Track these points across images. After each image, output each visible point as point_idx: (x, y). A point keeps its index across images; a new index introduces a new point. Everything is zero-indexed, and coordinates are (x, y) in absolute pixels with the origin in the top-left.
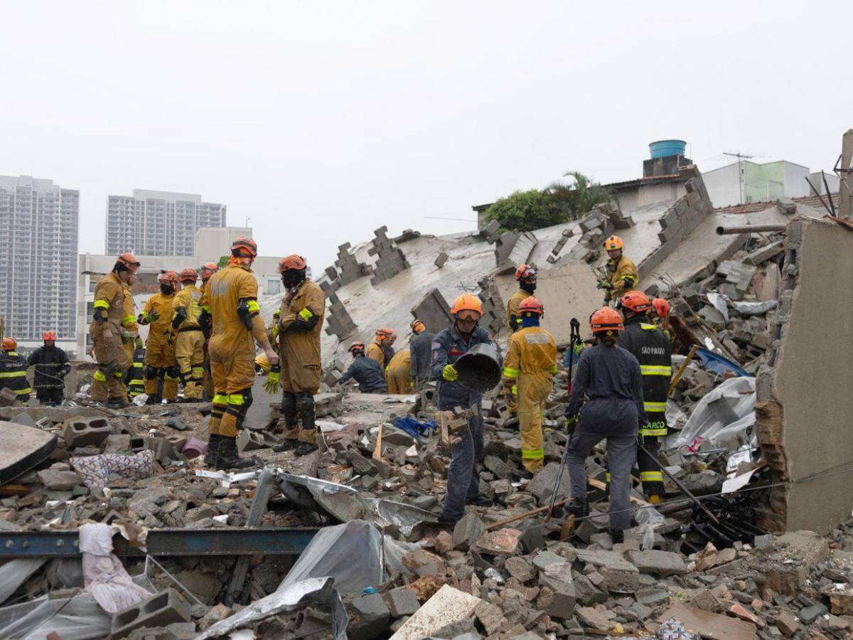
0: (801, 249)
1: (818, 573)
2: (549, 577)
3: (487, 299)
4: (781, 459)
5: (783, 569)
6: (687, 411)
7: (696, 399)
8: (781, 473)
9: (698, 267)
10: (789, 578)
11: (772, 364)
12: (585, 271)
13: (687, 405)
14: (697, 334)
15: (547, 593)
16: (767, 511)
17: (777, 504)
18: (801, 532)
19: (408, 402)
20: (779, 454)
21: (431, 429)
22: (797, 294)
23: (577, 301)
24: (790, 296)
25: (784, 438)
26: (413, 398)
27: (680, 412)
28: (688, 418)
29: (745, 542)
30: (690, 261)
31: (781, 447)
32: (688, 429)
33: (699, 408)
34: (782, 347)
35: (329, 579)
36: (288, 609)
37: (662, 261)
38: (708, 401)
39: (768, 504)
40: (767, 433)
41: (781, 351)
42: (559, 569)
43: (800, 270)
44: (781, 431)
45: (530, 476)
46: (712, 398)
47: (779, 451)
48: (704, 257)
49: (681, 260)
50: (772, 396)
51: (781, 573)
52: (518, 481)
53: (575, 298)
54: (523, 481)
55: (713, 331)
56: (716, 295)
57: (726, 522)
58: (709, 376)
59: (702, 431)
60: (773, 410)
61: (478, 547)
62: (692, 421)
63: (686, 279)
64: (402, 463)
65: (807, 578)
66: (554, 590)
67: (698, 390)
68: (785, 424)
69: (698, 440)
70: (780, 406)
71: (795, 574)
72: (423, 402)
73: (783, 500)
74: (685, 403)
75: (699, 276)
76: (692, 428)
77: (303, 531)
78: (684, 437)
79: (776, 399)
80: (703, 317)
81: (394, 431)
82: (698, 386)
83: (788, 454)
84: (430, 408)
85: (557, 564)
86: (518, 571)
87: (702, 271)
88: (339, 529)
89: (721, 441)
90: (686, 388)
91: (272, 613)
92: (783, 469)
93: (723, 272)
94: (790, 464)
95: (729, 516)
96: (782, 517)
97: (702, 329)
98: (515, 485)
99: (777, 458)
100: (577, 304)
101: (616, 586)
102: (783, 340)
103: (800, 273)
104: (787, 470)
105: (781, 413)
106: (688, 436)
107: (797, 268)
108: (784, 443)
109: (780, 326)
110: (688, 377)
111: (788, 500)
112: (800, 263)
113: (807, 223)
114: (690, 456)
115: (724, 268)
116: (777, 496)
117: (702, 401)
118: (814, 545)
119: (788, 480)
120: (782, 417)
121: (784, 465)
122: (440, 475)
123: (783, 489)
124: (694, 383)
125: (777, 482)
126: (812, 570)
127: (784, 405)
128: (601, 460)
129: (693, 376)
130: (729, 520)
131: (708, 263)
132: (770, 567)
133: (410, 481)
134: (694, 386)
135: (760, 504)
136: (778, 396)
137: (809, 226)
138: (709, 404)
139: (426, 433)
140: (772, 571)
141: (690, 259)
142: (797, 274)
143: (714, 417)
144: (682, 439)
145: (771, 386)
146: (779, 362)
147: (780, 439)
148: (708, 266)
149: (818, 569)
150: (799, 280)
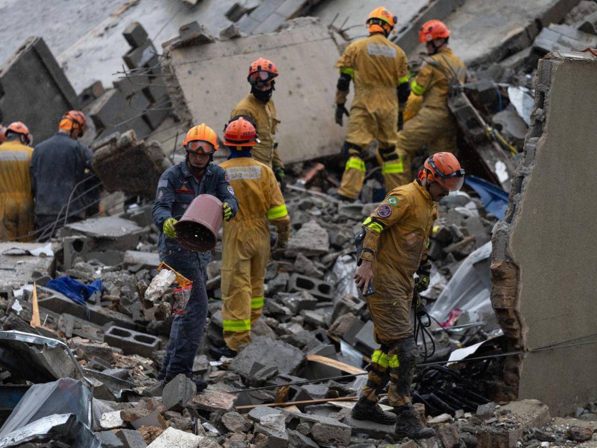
0: (549, 93)
1: (531, 435)
2: (264, 426)
3: (140, 65)
4: (515, 326)
5: (495, 431)
6: (447, 274)
7: (460, 257)
8: (515, 341)
9: (510, 30)
10: (500, 439)
11: (509, 221)
12: (318, 36)
13: (449, 266)
14: (486, 156)
15: (262, 438)
16: (499, 383)
17: (511, 375)
18: (526, 400)
19: (43, 255)
20: (513, 320)
21: (99, 293)
22: (543, 142)
23: (302, 90)
24: (534, 146)
25: (519, 302)
26: (48, 249)
27: (438, 274)
28: (446, 284)
29: (466, 411)
30: (499, 16)
31: (515, 312)
32: (445, 298)
33: (463, 269)
34: (521, 202)
35: (71, 416)
36: (41, 437)
37: (454, 11)
38: (475, 260)
39: (502, 377)
40: (500, 296)
41: (521, 205)
42: (274, 420)
43: (548, 115)
44: (516, 295)
45: (232, 354)
46: (481, 255)
47: (514, 317)
48: (524, 11)
49: (486, 11)
50: (507, 257)
51: (492, 434)
52: (218, 360)
53: (299, 86)
54: (223, 359)
55: (510, 151)
56: (523, 90)
57: (452, 392)
58: (485, 225)
59: (464, 301)
60: (509, 271)
61: (194, 403)
62: (452, 287)
63: (488, 51)
64: (69, 335)
65: (519, 440)
66: (269, 435)
67: (465, 245)
68: (521, 286)
69: (454, 312)
70: (517, 268)
71: (506, 435)
72: (67, 256)
73: (516, 371)
74: (446, 264)
75: (510, 47)
76: (450, 297)
77: (14, 388)
78: (439, 309)
79: (511, 259)
80: (499, 127)
81: (51, 294)
82: (466, 239)
83: (523, 319)
84: (81, 264)
85: (272, 415)
86: (234, 424)
87: (516, 37)
88: (51, 386)
89: (484, 314)
90: (450, 242)
91: (27, 440)
92: (517, 336)
93: (543, 47)
94: (526, 331)
95: (454, 385)
96: (514, 389)
97: (493, 147)
98: (214, 364)
99: (511, 324)
100: (302, 96)
101: (327, 441)
102: (523, 194)
103: (548, 120)
104: (521, 337)
105: (517, 275)
106: (444, 307)
107: (544, 114)
108: (518, 307)
109: (522, 177)
110: (454, 225)
111: (521, 370)
112: (548, 108)
113: (558, 62)
114: (439, 333)
115: (546, 39)
116: (511, 367)
117: (466, 260)
118: (534, 412)
119: (522, 348)
120: (518, 279)
121: (518, 332)
122: (120, 350)
123: (516, 358)
124: (460, 234)
125: (512, 351)
126: (525, 433)
127: (521, 266)
128: (324, 337)
129: (463, 224)
130: (455, 390)
131: (527, 24)
132: (483, 429)
133: (89, 354)
134: (460, 239)
135: (494, 377)
136: (514, 257)
137: (561, 67)
138: (475, 265)
139: (93, 298)
140: (484, 433)
141: (500, 11)
142: (545, 120)
143: (481, 282)
144: (437, 312)
145: (507, 245)
146: (517, 219)
147: (514, 303)
148: (527, 29)
149: (532, 432)
150: (545, 128)
